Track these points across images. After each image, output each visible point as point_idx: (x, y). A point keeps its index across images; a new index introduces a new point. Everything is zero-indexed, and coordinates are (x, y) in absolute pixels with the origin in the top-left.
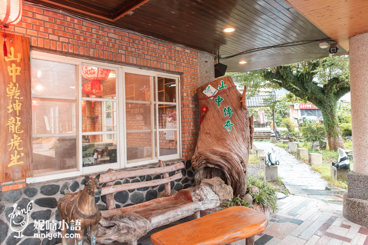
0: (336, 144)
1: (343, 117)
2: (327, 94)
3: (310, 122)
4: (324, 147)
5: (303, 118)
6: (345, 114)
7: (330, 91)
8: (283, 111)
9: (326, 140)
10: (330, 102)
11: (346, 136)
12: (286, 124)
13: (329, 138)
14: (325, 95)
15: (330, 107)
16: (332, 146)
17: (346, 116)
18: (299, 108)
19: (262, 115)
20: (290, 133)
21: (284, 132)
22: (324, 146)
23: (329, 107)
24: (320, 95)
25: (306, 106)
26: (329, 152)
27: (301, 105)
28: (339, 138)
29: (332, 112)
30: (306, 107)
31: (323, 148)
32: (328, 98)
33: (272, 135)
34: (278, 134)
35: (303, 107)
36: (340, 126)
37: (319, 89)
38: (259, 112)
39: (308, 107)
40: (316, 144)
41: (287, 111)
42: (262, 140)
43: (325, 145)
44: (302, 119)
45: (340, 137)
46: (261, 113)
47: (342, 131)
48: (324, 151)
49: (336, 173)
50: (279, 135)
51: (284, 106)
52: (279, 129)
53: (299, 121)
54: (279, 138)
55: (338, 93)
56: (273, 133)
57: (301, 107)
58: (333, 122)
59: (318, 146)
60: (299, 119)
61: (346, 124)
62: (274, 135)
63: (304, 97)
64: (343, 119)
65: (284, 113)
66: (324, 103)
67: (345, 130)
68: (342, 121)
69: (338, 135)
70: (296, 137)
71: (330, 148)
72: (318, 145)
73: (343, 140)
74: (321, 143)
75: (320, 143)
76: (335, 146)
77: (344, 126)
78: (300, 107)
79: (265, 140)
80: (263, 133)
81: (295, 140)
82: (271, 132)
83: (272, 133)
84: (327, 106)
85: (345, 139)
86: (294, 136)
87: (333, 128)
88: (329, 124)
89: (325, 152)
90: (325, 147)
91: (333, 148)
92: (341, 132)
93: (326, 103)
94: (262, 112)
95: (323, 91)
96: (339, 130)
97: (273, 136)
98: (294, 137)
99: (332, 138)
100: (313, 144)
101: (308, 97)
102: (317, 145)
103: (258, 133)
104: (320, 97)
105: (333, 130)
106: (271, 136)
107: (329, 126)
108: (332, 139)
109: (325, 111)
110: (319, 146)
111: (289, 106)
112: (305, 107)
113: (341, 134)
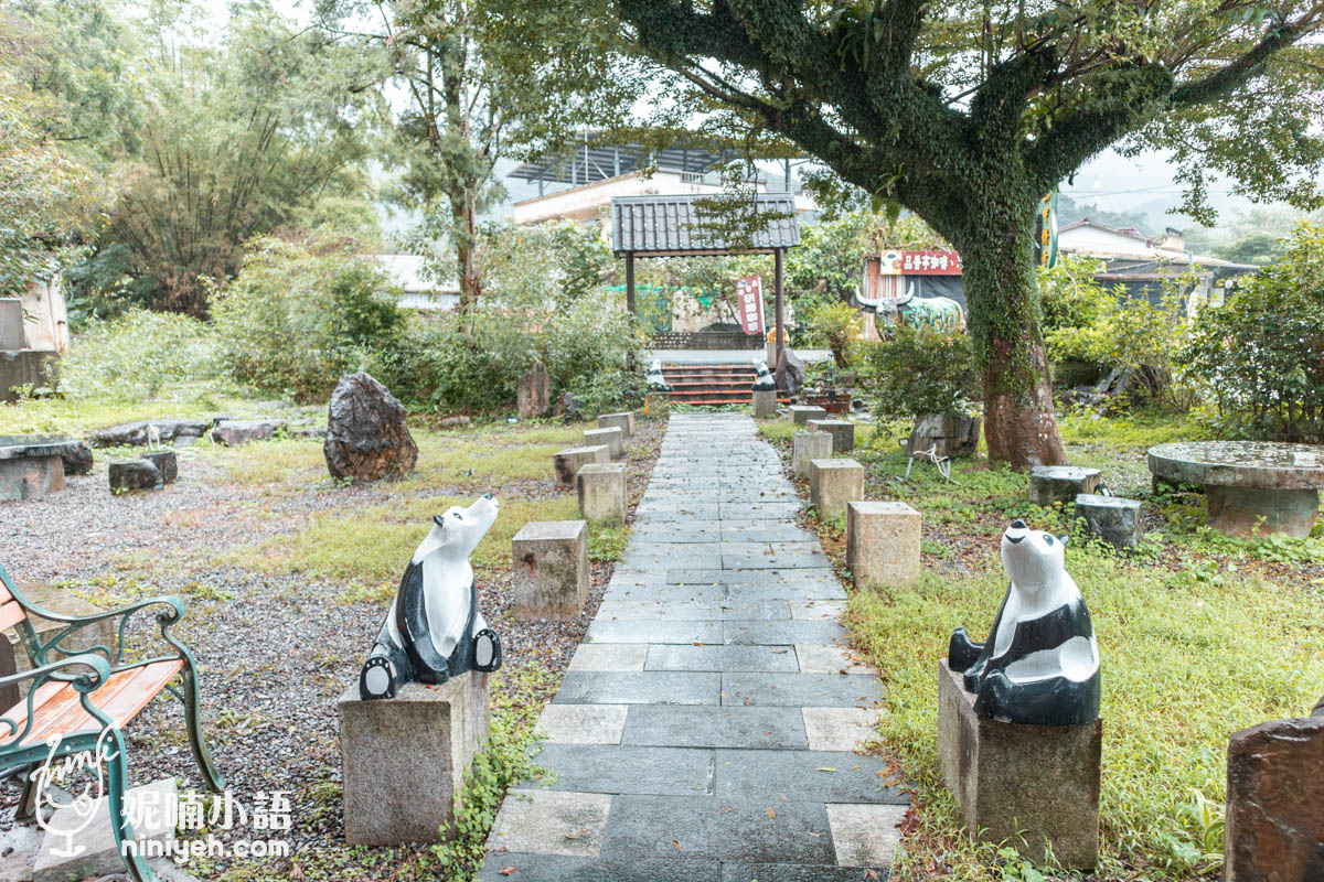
0: (1021, 432)
1: (1062, 301)
2: (991, 154)
3: (928, 322)
4: (964, 444)
5: (899, 306)
6: (1073, 289)
7: (1007, 134)
8: (837, 282)
9: (974, 411)
10: (1004, 204)
11: (1071, 387)
12: (828, 333)
13: (991, 400)
14: (978, 158)
15: (1004, 229)
16: (1003, 442)
17: (1076, 297)
18: (898, 272)
19: (752, 296)
20: (844, 373)
21: (822, 366)
22: (965, 438)
23: (999, 233)
24: (951, 162)
25: (926, 263)
26: (983, 474)
27: (909, 257)
28: (1036, 401)
29: (1013, 259)
30: (929, 267)
31: (961, 452)
32: (995, 176)
33: (759, 382)
34: (794, 376)
35: (917, 268)
36: (1048, 339)
37: (949, 123)
38: (740, 285)
39: (933, 267)
40: (929, 431)
41: (851, 283)
42: (719, 406)
43: (970, 434)
44: (894, 308)
45: (1041, 392)
46: (749, 289)
47: (1058, 363)
48: (963, 465)
49: (975, 762)
50: (797, 383)
51: (843, 260)
52: (799, 356)
53: (880, 319)
54: (797, 397)
55: (1048, 155)
56: (764, 373)
57: (908, 266)
58: (1014, 314)
59: (935, 438)
60: (880, 309)
61: (1072, 330)
62: (769, 379)
63: (879, 183)
64: (1064, 310)
65: (839, 288)
66: (971, 207)
67: (1070, 360)
68: (1061, 317)
69: (1032, 384)
70: (867, 390)
71: (991, 455)
72: (938, 433)
73: (1059, 403)
74: (955, 422)
75: (945, 426)
76: (1017, 440)
77: (1067, 341)
78: (902, 267)
79: (733, 403)
80: (735, 371)
81: (857, 405)
82: (754, 371)
83: (760, 371)
84: (987, 226)
85: (1067, 402)
86: (857, 385)
87: (1014, 345)
88: (992, 323)
89: (963, 471)
90: (971, 444)
91: (1006, 452)
92: (1052, 367)
93: (981, 208)
94: (754, 283)
95: (966, 133)
96: (1040, 359)
97: (764, 388)
98: (855, 393)
99: (1002, 398)
100: (916, 428)
101: (896, 182)
102: (933, 433)
103: (710, 373)
104: (953, 169)
105: (1009, 358)
106: (757, 388)
107: (990, 335)
108: (1002, 406)
109: (977, 253)
110: (943, 443)
111: (861, 261)
112: (922, 267)
113: (1048, 377)
